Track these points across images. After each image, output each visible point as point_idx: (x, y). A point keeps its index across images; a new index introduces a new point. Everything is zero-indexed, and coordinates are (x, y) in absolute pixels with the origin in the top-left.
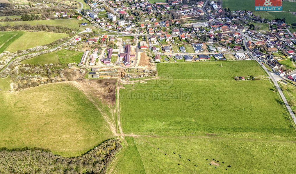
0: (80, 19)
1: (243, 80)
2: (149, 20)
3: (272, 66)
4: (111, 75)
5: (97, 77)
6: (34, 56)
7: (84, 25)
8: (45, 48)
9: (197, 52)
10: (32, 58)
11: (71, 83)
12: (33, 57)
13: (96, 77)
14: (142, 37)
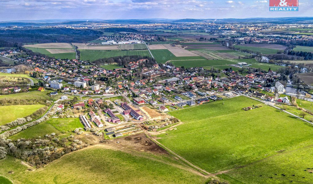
0: (43, 90)
1: (251, 109)
2: (121, 83)
3: (259, 97)
4: (133, 131)
5: (121, 135)
6: (20, 130)
7: (54, 95)
8: (29, 120)
9: (193, 98)
10: (18, 134)
11: (97, 147)
12: (19, 132)
13: (119, 136)
14: (131, 96)
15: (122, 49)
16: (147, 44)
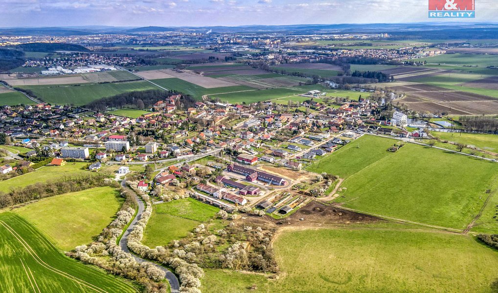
0: (63, 163)
7: (97, 168)
15: (100, 82)
16: (130, 70)
